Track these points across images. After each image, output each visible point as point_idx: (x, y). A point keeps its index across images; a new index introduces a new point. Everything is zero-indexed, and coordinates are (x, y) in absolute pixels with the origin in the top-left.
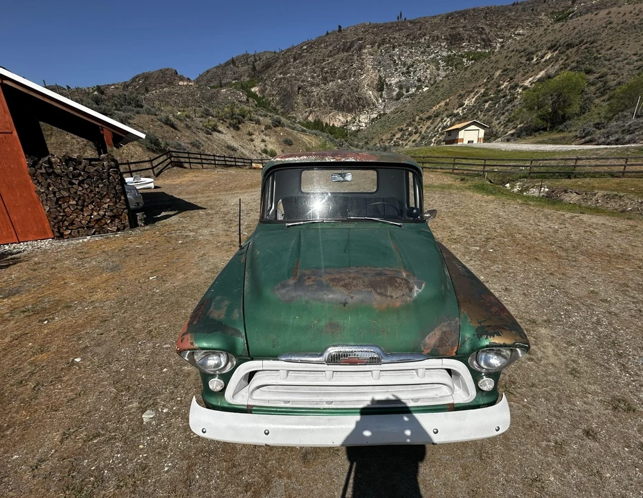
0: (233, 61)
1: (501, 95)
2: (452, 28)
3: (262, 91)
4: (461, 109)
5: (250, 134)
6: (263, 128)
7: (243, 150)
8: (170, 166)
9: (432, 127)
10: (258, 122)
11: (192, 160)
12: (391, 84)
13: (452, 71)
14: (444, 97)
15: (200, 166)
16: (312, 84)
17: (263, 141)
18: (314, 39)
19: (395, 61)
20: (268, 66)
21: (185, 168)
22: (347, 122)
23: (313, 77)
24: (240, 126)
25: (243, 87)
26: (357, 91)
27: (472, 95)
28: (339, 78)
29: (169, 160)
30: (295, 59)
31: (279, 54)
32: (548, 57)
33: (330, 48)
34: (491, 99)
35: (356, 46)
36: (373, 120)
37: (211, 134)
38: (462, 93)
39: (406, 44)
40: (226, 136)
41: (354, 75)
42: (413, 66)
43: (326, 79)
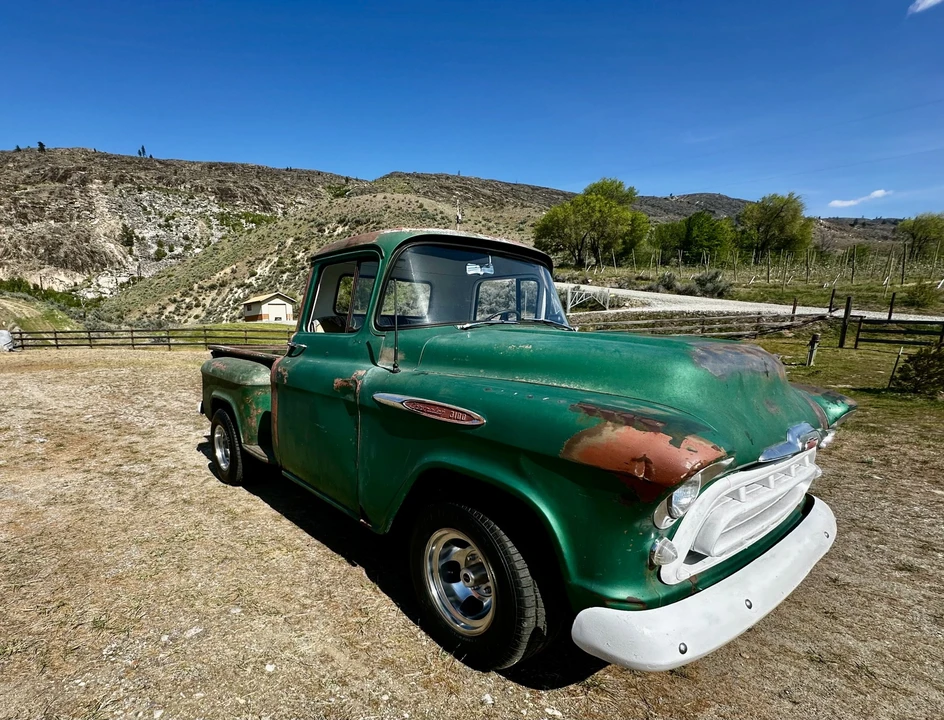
1: (299, 266)
2: (219, 181)
4: (254, 278)
9: (220, 299)
12: (143, 238)
13: (229, 232)
14: (228, 261)
19: (145, 209)
22: (76, 284)
26: (87, 240)
27: (264, 263)
28: (51, 218)
32: (340, 230)
33: (27, 172)
34: (289, 270)
35: (75, 177)
36: (122, 285)
38: (252, 259)
39: (158, 189)
41: (79, 217)
42: (174, 218)
43: (25, 216)
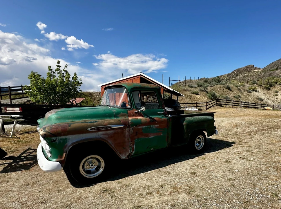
5: (276, 92)
7: (268, 101)
15: (232, 106)
21: (223, 107)
24: (271, 88)
29: (215, 103)
37: (251, 92)
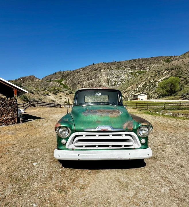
0: (56, 74)
1: (151, 84)
2: (131, 64)
3: (65, 83)
4: (138, 88)
5: (60, 96)
6: (65, 94)
7: (58, 102)
8: (30, 106)
9: (128, 94)
10: (64, 92)
11: (39, 104)
12: (112, 81)
13: (133, 77)
14: (131, 85)
15: (41, 106)
16: (84, 81)
17: (65, 99)
18: (84, 67)
19: (113, 74)
20: (68, 75)
21: (36, 107)
23: (84, 79)
24: (57, 93)
25: (58, 81)
26: (100, 83)
27: (141, 84)
28: (93, 79)
29: (30, 104)
30: (78, 73)
31: (72, 71)
32: (165, 72)
33: (90, 70)
34: (148, 85)
35: (99, 69)
37: (46, 96)
38: (138, 83)
39: (116, 69)
40: (52, 97)
41: (99, 78)
42: (119, 75)
43: (88, 79)
